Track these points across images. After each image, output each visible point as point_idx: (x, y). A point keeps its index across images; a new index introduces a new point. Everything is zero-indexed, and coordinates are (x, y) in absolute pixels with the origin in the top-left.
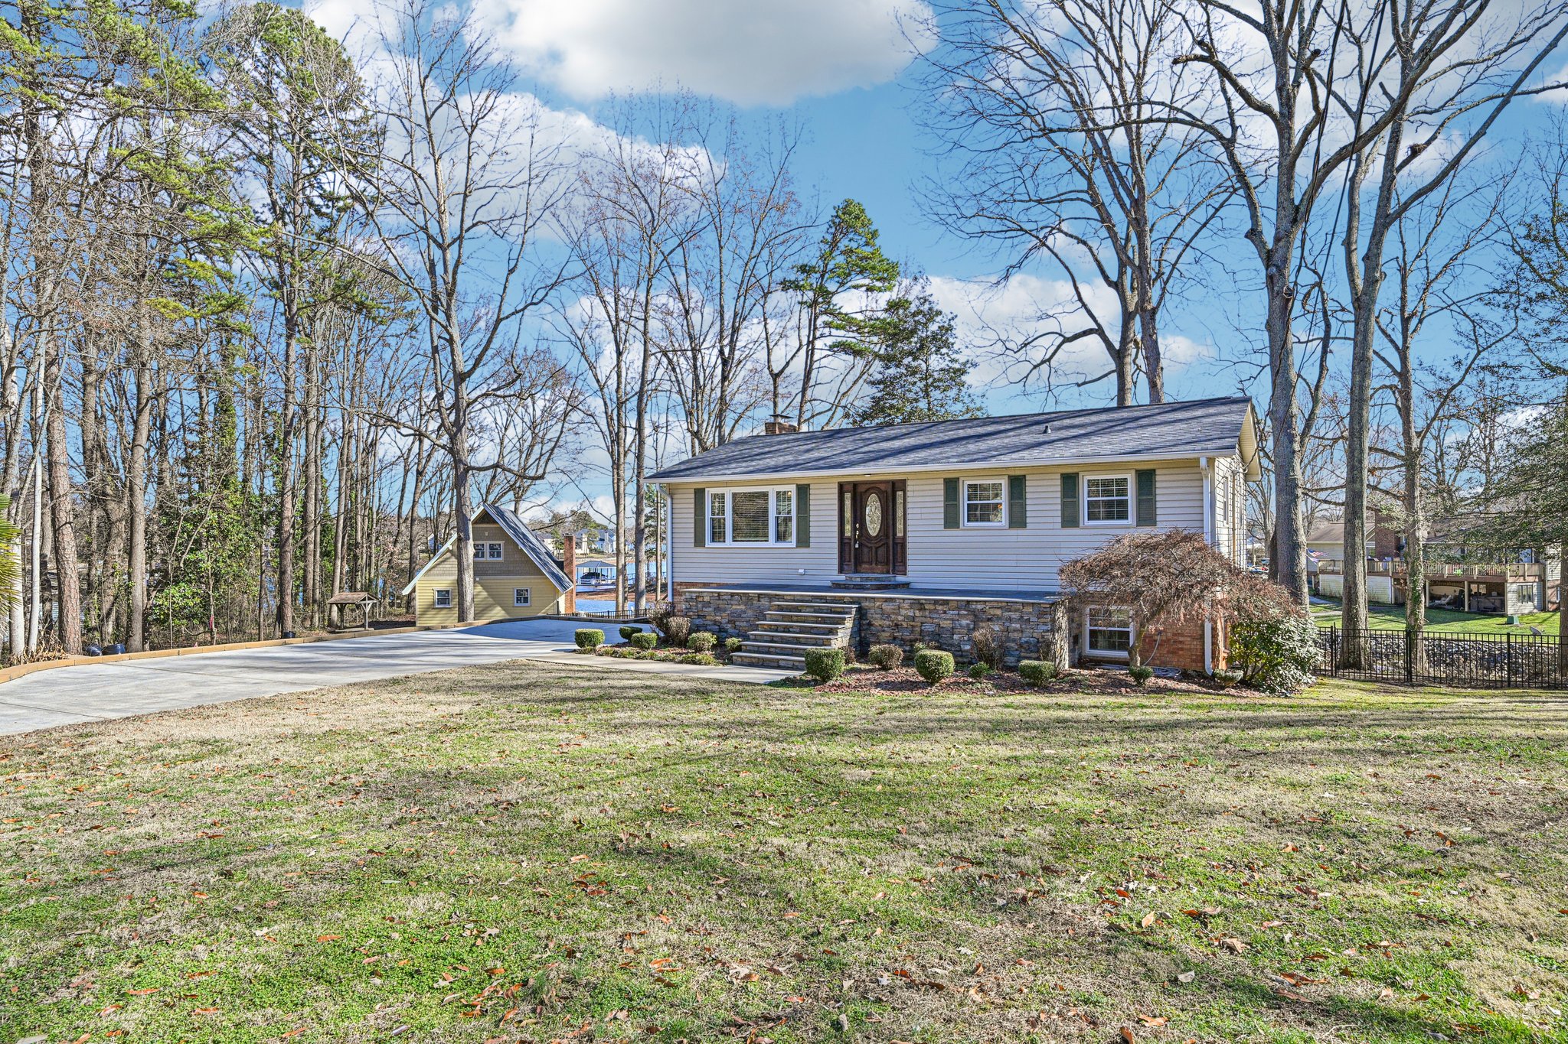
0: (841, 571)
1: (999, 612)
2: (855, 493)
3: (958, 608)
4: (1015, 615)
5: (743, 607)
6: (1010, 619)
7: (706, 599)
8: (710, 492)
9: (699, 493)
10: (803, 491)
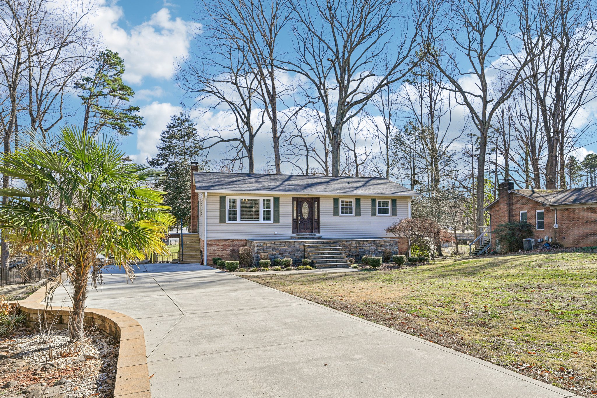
0: (293, 233)
1: (384, 243)
2: (298, 201)
3: (371, 243)
4: (388, 244)
5: (287, 247)
6: (387, 246)
7: (268, 245)
8: (228, 198)
9: (223, 199)
10: (277, 200)
